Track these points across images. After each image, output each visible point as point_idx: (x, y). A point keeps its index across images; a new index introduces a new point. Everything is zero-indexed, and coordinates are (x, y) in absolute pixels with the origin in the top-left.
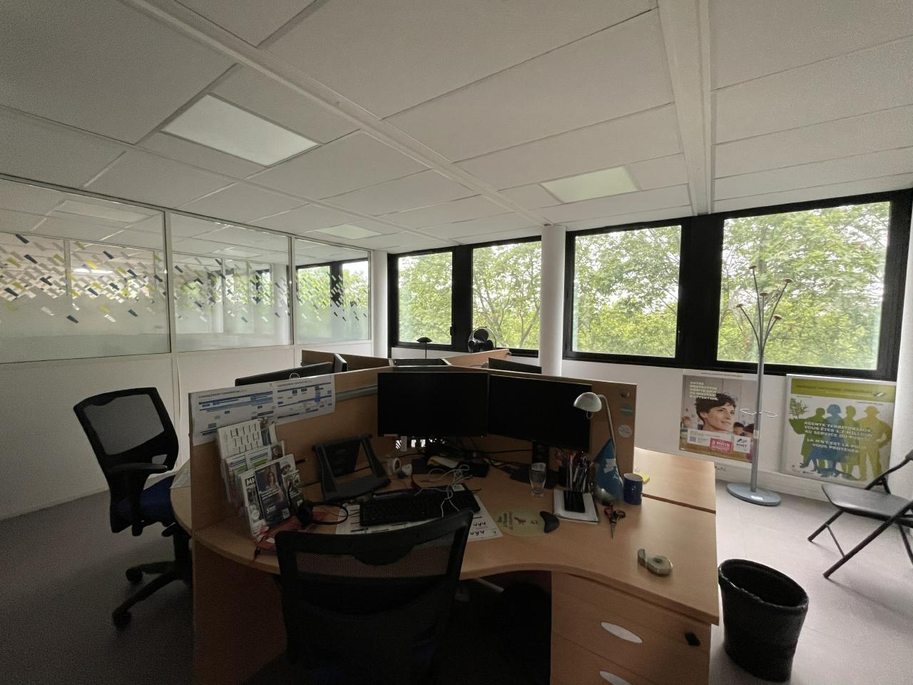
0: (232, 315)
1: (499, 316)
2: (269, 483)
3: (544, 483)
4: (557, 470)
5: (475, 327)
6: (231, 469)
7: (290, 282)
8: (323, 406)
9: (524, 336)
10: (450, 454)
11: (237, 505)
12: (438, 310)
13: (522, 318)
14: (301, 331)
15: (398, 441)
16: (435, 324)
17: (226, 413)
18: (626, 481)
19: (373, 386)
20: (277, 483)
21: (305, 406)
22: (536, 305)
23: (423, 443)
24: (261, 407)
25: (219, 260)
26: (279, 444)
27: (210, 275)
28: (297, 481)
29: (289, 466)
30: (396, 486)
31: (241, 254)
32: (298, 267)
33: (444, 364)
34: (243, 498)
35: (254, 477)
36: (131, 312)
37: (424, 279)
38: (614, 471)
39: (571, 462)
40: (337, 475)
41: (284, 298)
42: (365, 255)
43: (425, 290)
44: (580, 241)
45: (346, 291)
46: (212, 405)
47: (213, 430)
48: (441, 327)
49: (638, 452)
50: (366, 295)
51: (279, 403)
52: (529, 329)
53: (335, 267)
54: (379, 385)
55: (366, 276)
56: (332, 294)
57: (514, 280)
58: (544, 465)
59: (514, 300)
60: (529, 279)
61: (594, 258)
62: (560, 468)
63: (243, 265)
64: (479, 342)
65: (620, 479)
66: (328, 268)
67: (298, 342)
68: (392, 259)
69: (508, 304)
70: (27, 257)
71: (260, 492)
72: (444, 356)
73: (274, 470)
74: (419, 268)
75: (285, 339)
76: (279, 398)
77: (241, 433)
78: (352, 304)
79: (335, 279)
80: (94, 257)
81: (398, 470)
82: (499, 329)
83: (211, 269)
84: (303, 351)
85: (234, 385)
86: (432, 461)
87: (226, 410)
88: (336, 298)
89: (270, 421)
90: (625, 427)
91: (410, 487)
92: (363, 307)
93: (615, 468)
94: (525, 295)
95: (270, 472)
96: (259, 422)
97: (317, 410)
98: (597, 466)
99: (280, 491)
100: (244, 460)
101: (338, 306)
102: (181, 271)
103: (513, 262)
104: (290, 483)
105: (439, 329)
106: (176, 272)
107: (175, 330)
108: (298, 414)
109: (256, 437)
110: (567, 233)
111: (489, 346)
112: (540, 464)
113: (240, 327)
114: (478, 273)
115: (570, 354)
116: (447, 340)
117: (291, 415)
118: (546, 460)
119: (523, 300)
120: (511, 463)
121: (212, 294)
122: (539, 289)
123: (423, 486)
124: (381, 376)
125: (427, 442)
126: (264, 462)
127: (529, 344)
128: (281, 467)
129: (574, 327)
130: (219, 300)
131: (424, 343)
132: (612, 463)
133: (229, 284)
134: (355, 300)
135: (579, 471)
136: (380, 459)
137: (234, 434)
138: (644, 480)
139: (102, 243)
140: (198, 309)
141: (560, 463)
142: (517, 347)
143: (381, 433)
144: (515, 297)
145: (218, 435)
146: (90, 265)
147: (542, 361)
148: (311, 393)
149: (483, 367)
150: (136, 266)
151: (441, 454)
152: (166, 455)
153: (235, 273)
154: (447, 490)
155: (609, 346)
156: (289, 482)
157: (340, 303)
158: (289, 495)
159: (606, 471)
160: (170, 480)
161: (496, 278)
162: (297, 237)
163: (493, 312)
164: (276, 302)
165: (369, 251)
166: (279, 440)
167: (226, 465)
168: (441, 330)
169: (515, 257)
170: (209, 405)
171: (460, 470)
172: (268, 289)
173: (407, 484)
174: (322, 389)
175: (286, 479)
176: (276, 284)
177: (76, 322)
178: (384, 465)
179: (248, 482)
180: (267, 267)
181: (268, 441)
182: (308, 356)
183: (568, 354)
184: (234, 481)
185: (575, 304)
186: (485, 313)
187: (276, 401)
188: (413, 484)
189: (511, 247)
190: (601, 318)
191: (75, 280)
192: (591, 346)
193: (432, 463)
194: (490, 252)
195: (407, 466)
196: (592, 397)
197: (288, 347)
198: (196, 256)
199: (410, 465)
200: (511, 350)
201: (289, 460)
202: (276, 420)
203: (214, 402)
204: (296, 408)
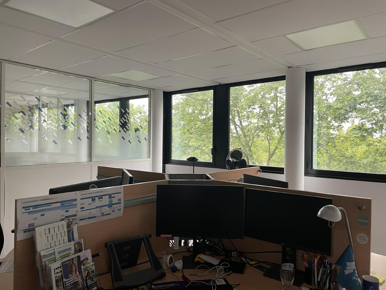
0: (46, 138)
1: (250, 140)
2: (71, 272)
3: (293, 281)
4: (304, 270)
5: (231, 149)
6: (44, 260)
7: (90, 114)
8: (114, 211)
9: (271, 156)
10: (214, 253)
12: (201, 135)
13: (268, 141)
14: (97, 151)
15: (171, 241)
16: (199, 146)
17: (42, 215)
18: (364, 282)
19: (153, 195)
20: (78, 273)
21: (101, 211)
22: (280, 131)
23: (191, 243)
24: (68, 211)
25: (38, 97)
26: (79, 241)
27: (31, 109)
28: (93, 272)
29: (87, 259)
30: (170, 278)
31: (54, 92)
32: (96, 102)
33: (208, 178)
34: (52, 285)
35: (60, 267)
37: (190, 111)
38: (354, 272)
39: (316, 264)
40: (123, 268)
41: (85, 125)
42: (146, 93)
43: (191, 119)
44: (318, 80)
45: (132, 120)
46: (31, 209)
47: (31, 229)
48: (204, 148)
49: (374, 257)
50: (146, 124)
51: (81, 208)
52: (275, 151)
53: (124, 103)
55: (146, 108)
56: (121, 122)
57: (262, 111)
58: (292, 265)
59: (262, 126)
60: (274, 110)
61: (328, 92)
62: (306, 268)
63: (55, 101)
64: (235, 160)
65: (359, 280)
66: (118, 103)
67: (94, 159)
68: (167, 96)
69: (257, 130)
71: (65, 280)
72: (208, 172)
73: (76, 262)
74: (187, 103)
75: (84, 157)
76: (81, 204)
77: (52, 231)
78: (137, 130)
79: (123, 111)
81: (171, 265)
82: (250, 150)
83: (32, 104)
84: (98, 166)
85: (48, 194)
86: (199, 258)
87: (42, 213)
88: (124, 125)
90: (362, 235)
91: (181, 280)
92: (144, 133)
93: (354, 270)
94: (271, 122)
95: (73, 263)
96: (66, 223)
97: (110, 214)
98: (339, 267)
99: (80, 280)
100: (54, 253)
101: (126, 132)
102: (11, 106)
103: (261, 96)
104: (88, 273)
105: (202, 150)
106: (7, 106)
108: (96, 217)
109: (63, 235)
110: (307, 73)
111: (243, 164)
112: (289, 264)
113: (51, 147)
114: (233, 106)
115: (310, 171)
116: (208, 158)
117: (83, 219)
118: (294, 261)
119: (269, 126)
120: (264, 262)
121: (32, 122)
122: (283, 118)
123: (192, 279)
124: (160, 188)
125: (195, 243)
126: (68, 255)
127: (275, 162)
128: (82, 259)
129: (314, 149)
130: (36, 128)
131: (192, 161)
132: (351, 267)
133: (44, 115)
134: (138, 127)
135: (323, 271)
136: (158, 255)
137: (47, 232)
138: (381, 281)
140: (21, 134)
141: (306, 264)
142: (265, 165)
143: (158, 234)
144: (263, 124)
145: (35, 233)
147: (287, 177)
148: (106, 200)
149: (238, 181)
151: (206, 253)
153: (48, 106)
154: (211, 284)
155: (344, 165)
156: (86, 272)
157: (127, 130)
158: (86, 283)
159: (346, 272)
161: (247, 110)
162: (96, 79)
163: (245, 136)
164: (78, 128)
165: (150, 89)
166: (80, 238)
167: (40, 256)
169: (262, 92)
170: (29, 209)
171: (221, 267)
172: (73, 119)
173: (178, 277)
174: (114, 197)
175: (85, 270)
176: (80, 115)
178: (160, 260)
179: (56, 271)
180: (73, 102)
181: (71, 238)
182: (102, 171)
183: (309, 171)
184: (46, 270)
185: (315, 129)
186: (238, 137)
187: (79, 206)
188: (184, 277)
190: (336, 141)
192: (328, 164)
193: (198, 259)
194: (243, 90)
195: (179, 261)
196: (333, 209)
197: (86, 164)
198: (22, 94)
199: (181, 261)
200: (261, 167)
201: (87, 254)
202: (78, 222)
203: (33, 207)
204: (94, 212)
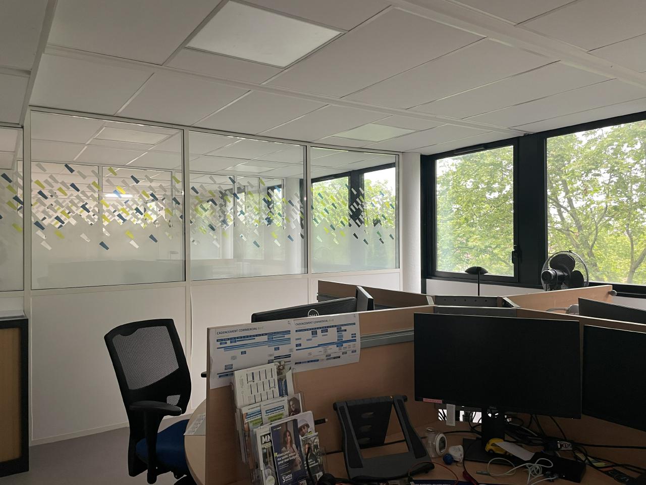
0: (243, 238)
1: (590, 234)
2: (285, 443)
5: (552, 251)
6: (246, 421)
7: (305, 199)
8: (346, 353)
9: (635, 265)
10: (522, 439)
11: (251, 467)
12: (492, 226)
13: (630, 236)
14: (316, 256)
15: (440, 410)
16: (486, 247)
17: (242, 353)
19: (408, 331)
20: (294, 446)
21: (326, 351)
23: (477, 417)
24: (278, 349)
25: (232, 177)
26: (295, 397)
27: (223, 195)
28: (316, 447)
29: (308, 426)
30: (441, 473)
31: (253, 169)
32: (314, 181)
33: (507, 304)
34: (258, 460)
35: (269, 434)
36: (152, 237)
37: (470, 185)
40: (362, 446)
41: (297, 216)
42: (391, 159)
43: (472, 200)
45: (368, 207)
46: (228, 342)
47: (229, 373)
48: (496, 251)
50: (392, 211)
51: (297, 345)
53: (355, 178)
54: (415, 331)
55: (392, 186)
56: (351, 210)
57: (615, 179)
59: (615, 208)
60: (641, 175)
63: (255, 182)
64: (559, 273)
66: (346, 179)
67: (312, 270)
68: (428, 163)
69: (604, 215)
70: (73, 185)
71: (276, 454)
72: (507, 293)
73: (291, 429)
74: (463, 172)
75: (297, 267)
76: (297, 339)
77: (257, 378)
78: (376, 222)
79: (355, 193)
80: (124, 182)
81: (443, 451)
82: (591, 254)
83: (224, 188)
84: (319, 281)
85: (250, 321)
86: (493, 445)
87: (243, 350)
88: (356, 215)
89: (287, 367)
91: (462, 479)
92: (389, 226)
95: (287, 431)
96: (275, 367)
97: (339, 357)
99: (297, 457)
100: (260, 412)
101: (359, 226)
102: (197, 193)
103: (612, 151)
104: (309, 448)
105: (494, 254)
106: (192, 193)
107: (189, 255)
108: (318, 360)
109: (272, 385)
111: (577, 280)
113: (250, 252)
114: (553, 171)
116: (507, 269)
117: (300, 363)
119: (631, 207)
120: (623, 466)
121: (225, 215)
123: (481, 479)
124: (418, 317)
125: (484, 417)
126: (279, 417)
128: (299, 426)
130: (231, 223)
131: (476, 274)
133: (241, 203)
134: (379, 217)
136: (419, 432)
137: (250, 378)
139: (129, 167)
140: (211, 233)
142: (624, 281)
143: (418, 397)
144: (618, 204)
145: (234, 379)
146: (119, 190)
148: (332, 335)
149: (568, 311)
150: (157, 188)
151: (507, 437)
152: (179, 396)
153: (246, 190)
156: (307, 446)
157: (362, 222)
158: (307, 463)
160: (183, 424)
161: (584, 178)
162: (313, 144)
163: (580, 228)
164: (288, 221)
165: (397, 154)
166: (296, 391)
167: (242, 415)
168: (496, 255)
169: (615, 143)
170: (226, 343)
171: (537, 466)
172: (280, 207)
173: (456, 473)
174: (345, 330)
175: (305, 442)
177: (107, 248)
178: (424, 441)
179: (264, 440)
180: (279, 183)
181: (284, 391)
182: (325, 288)
184: (249, 436)
186: (566, 230)
187: (294, 343)
188: (465, 474)
189: (608, 129)
191: (107, 206)
193: (492, 448)
194: (575, 140)
195: (457, 447)
197: (300, 276)
198: (211, 174)
199: (461, 447)
200: (615, 287)
201: (306, 418)
202: (293, 366)
203: (233, 340)
204: (317, 353)
